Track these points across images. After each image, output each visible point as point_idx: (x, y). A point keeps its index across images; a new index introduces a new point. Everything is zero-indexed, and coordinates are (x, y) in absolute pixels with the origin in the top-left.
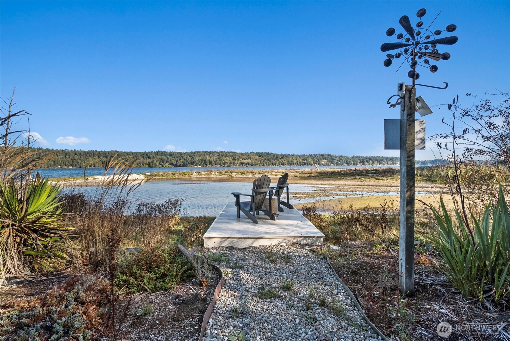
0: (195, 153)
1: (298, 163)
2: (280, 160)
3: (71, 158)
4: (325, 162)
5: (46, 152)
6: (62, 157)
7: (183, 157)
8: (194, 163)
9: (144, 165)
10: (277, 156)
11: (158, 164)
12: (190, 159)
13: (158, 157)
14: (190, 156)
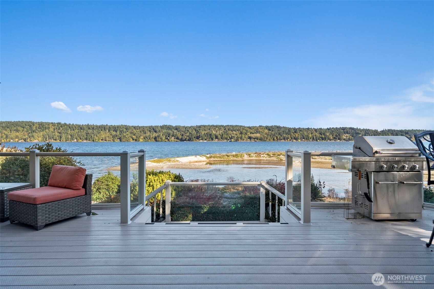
0: (200, 127)
1: (313, 138)
2: (292, 134)
3: (85, 132)
4: (347, 137)
5: (64, 126)
6: (77, 131)
7: (188, 131)
8: (200, 137)
9: (151, 139)
10: (289, 129)
11: (164, 138)
12: (195, 133)
13: (164, 131)
14: (195, 130)
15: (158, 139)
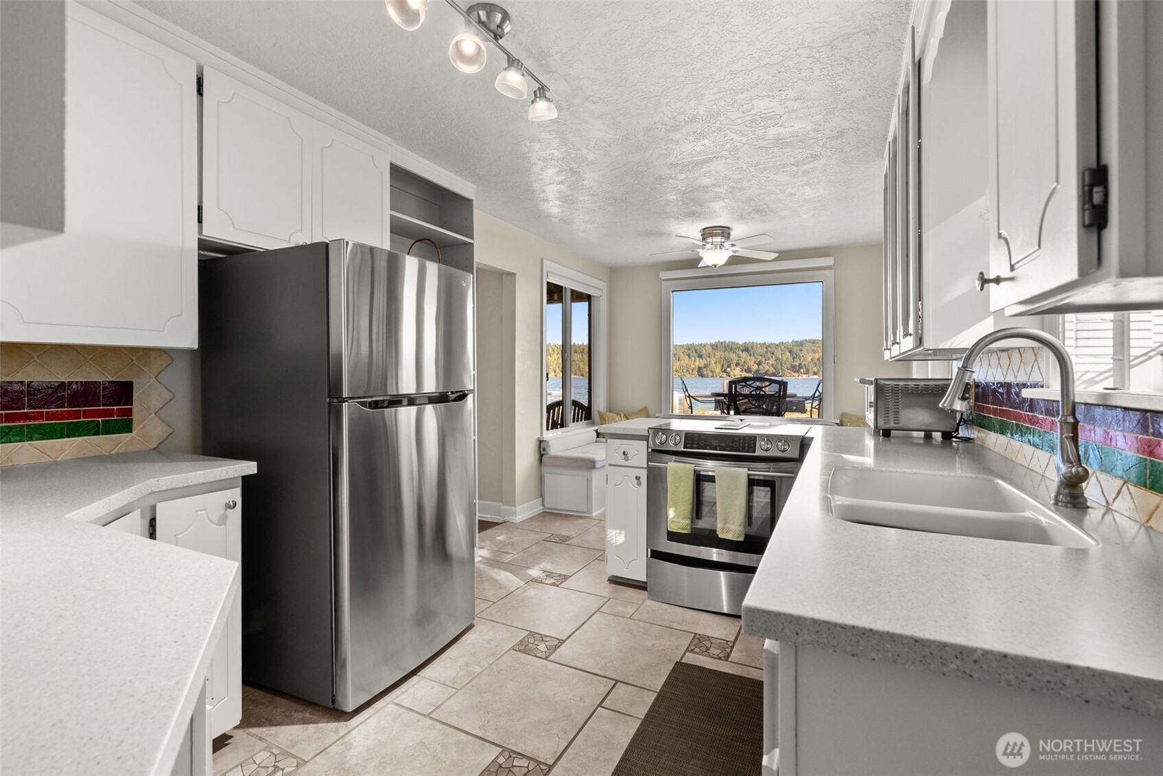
15: (705, 373)
